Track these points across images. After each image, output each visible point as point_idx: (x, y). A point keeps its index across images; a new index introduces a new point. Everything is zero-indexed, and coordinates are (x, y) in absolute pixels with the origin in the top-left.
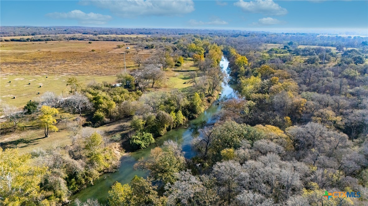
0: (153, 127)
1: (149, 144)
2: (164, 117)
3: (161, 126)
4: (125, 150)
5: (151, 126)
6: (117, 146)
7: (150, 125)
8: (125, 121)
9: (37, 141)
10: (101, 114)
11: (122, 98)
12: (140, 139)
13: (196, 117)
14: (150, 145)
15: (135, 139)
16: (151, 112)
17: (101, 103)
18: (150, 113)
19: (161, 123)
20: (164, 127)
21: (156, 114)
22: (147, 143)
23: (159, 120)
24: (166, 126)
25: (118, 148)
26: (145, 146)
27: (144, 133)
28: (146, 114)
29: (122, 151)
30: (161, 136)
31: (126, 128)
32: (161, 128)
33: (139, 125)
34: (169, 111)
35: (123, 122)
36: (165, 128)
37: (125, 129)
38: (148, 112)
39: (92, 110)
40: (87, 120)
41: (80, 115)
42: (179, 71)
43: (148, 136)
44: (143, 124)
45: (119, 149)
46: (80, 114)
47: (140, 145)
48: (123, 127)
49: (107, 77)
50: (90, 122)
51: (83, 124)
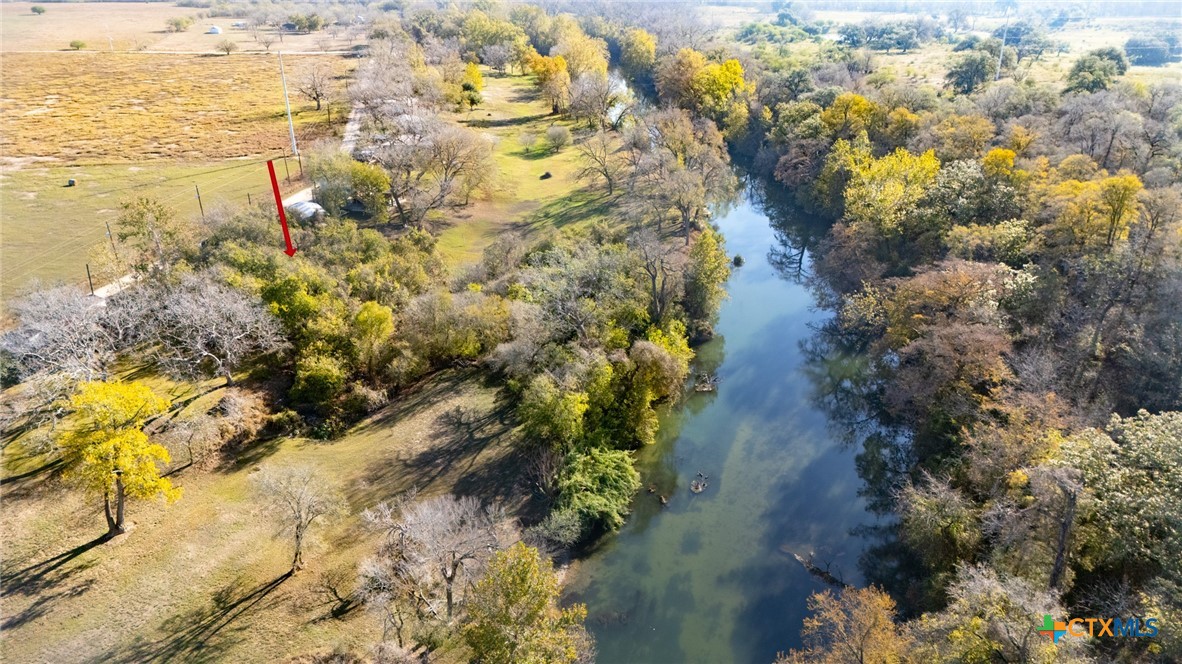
1: (629, 500)
9: (81, 568)
10: (328, 367)
12: (594, 488)
13: (710, 333)
17: (311, 315)
27: (595, 452)
31: (481, 429)
33: (566, 420)
39: (282, 355)
40: (272, 406)
41: (223, 381)
43: (617, 467)
50: (293, 413)
51: (259, 427)
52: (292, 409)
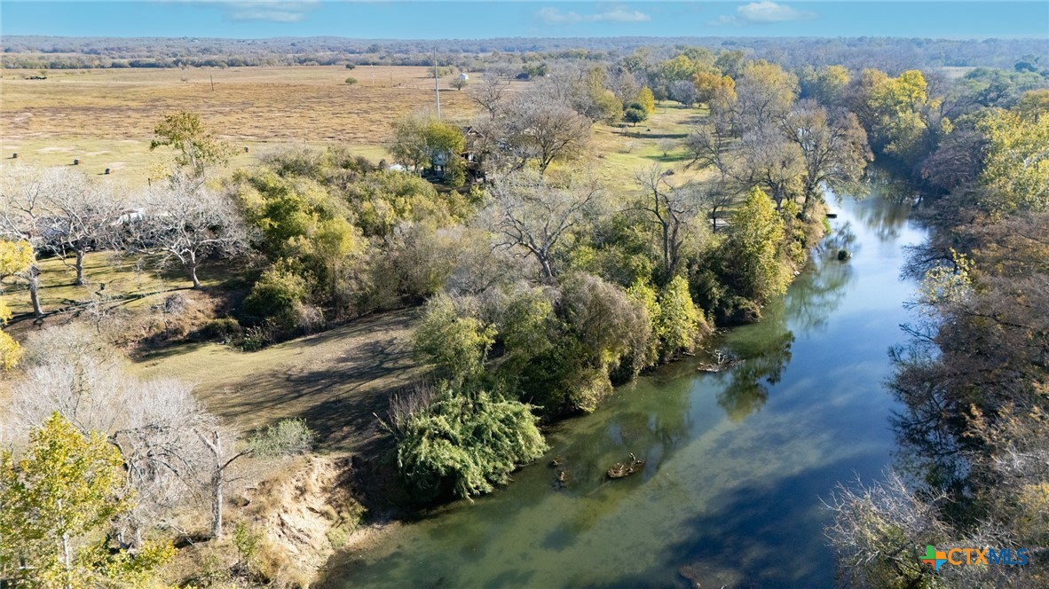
0: (536, 360)
1: (513, 467)
2: (600, 310)
3: (581, 357)
4: (360, 509)
5: (528, 357)
6: (314, 476)
7: (520, 351)
8: (400, 322)
10: (290, 283)
11: (400, 212)
12: (460, 438)
13: (754, 315)
14: (518, 470)
15: (432, 438)
16: (526, 278)
17: (297, 232)
18: (525, 283)
19: (581, 338)
20: (596, 364)
21: (556, 293)
22: (500, 465)
23: (568, 322)
24: (609, 358)
25: (324, 490)
26: (489, 481)
27: (484, 396)
28: (498, 290)
29: (345, 514)
30: (581, 414)
31: (396, 360)
32: (581, 372)
33: (459, 353)
34: (625, 278)
35: (388, 326)
36: (605, 370)
37: (390, 365)
38: (513, 279)
39: (251, 264)
40: (219, 312)
41: (191, 284)
42: (637, 136)
43: (506, 421)
44: (482, 347)
45: (329, 502)
46: (190, 278)
47: (454, 476)
48: (382, 352)
49: (371, 147)
50: (234, 321)
51: (195, 329)
52: (236, 317)
